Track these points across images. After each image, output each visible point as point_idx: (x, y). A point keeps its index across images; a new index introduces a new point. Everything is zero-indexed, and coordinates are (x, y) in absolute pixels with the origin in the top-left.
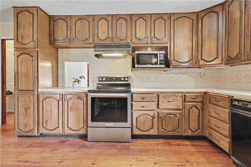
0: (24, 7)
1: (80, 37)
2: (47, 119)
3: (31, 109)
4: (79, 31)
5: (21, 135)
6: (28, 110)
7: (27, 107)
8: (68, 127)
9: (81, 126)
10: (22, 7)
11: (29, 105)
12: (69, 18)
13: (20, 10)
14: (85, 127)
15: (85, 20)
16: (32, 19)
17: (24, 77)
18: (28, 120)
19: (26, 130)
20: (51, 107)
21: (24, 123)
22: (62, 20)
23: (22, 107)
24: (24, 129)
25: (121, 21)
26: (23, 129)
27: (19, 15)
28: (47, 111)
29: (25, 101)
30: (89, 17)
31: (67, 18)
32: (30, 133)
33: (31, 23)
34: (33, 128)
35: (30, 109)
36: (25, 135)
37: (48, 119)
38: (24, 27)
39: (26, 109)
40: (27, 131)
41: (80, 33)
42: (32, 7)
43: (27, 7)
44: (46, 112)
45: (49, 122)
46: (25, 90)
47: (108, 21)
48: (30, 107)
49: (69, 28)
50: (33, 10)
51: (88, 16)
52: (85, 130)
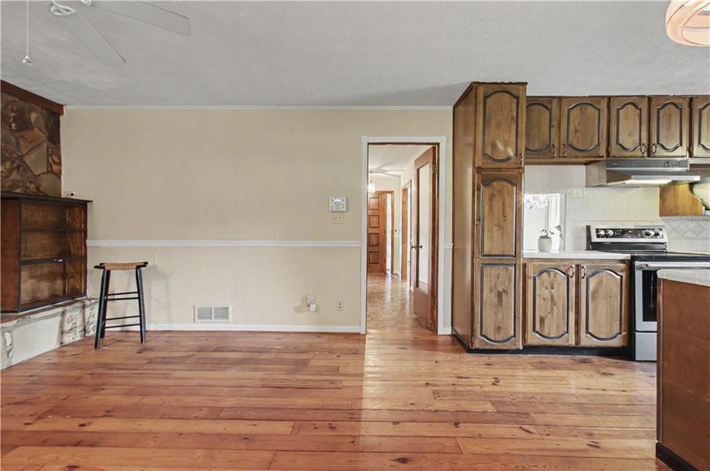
0: (496, 83)
1: (578, 142)
2: (544, 316)
3: (509, 292)
4: (576, 131)
5: (488, 347)
6: (504, 296)
7: (501, 290)
8: (587, 332)
9: (617, 330)
10: (493, 83)
11: (506, 285)
12: (555, 102)
13: (490, 90)
14: (624, 331)
15: (590, 107)
16: (515, 108)
17: (495, 228)
18: (503, 317)
19: (499, 337)
20: (553, 291)
21: (495, 324)
22: (541, 107)
23: (491, 290)
24: (495, 335)
25: (669, 109)
26: (492, 335)
27: (488, 100)
28: (544, 299)
29: (498, 277)
30: (600, 101)
31: (551, 102)
32: (508, 343)
33: (512, 117)
34: (515, 334)
35: (507, 295)
36: (495, 348)
37: (546, 316)
38: (499, 124)
39: (499, 295)
40: (501, 339)
41: (578, 134)
42: (514, 84)
43: (502, 83)
44: (542, 301)
45: (547, 322)
46: (497, 254)
47: (640, 109)
48: (509, 291)
49: (555, 123)
50: (518, 90)
51: (599, 99)
52: (624, 338)
